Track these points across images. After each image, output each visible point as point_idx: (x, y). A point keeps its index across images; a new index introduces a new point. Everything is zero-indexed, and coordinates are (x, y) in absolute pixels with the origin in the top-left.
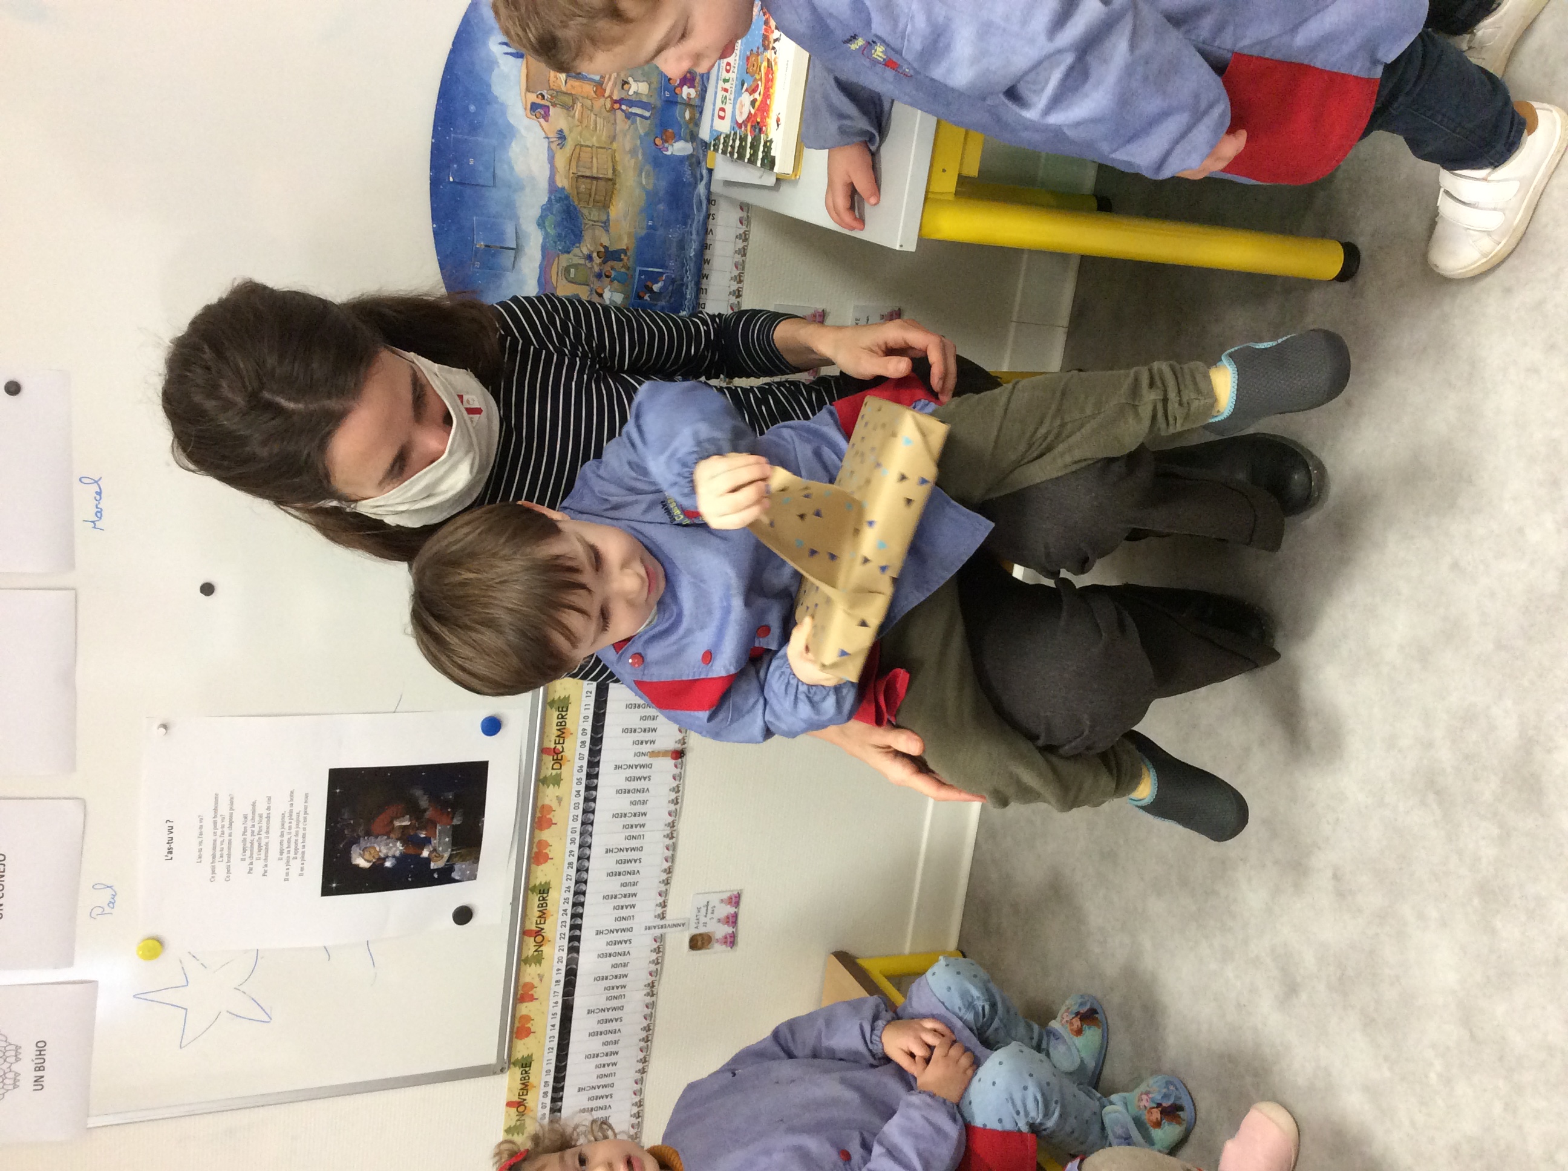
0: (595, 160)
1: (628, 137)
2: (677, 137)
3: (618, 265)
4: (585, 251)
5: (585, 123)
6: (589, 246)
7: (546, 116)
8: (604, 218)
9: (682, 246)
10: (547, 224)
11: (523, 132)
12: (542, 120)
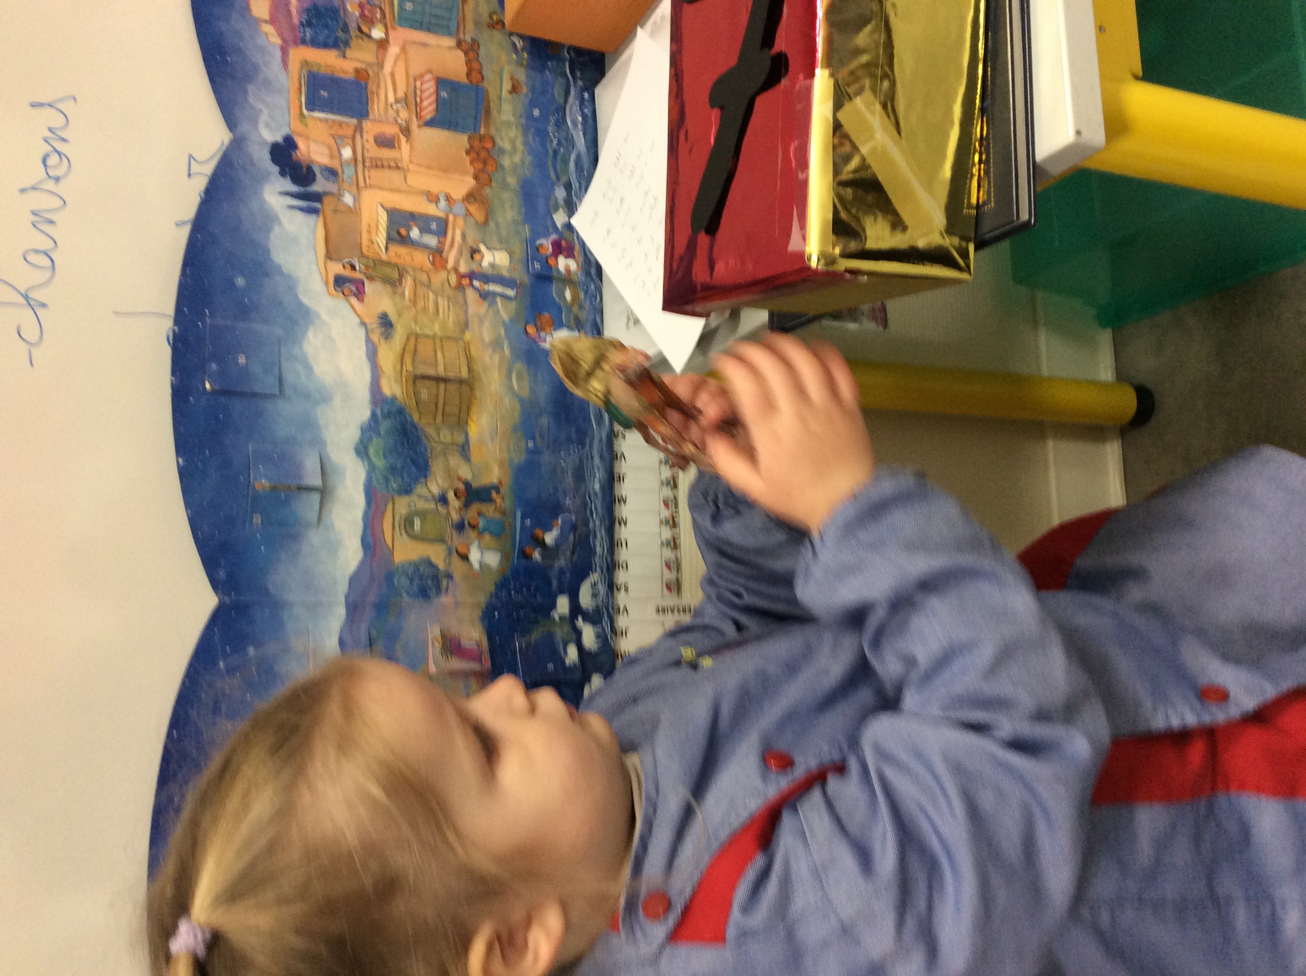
0: (439, 355)
1: (487, 324)
2: (558, 324)
3: (489, 510)
4: (435, 490)
5: (421, 304)
6: (440, 482)
7: (360, 294)
8: (460, 439)
9: (580, 475)
10: (371, 451)
11: (324, 316)
12: (354, 301)
